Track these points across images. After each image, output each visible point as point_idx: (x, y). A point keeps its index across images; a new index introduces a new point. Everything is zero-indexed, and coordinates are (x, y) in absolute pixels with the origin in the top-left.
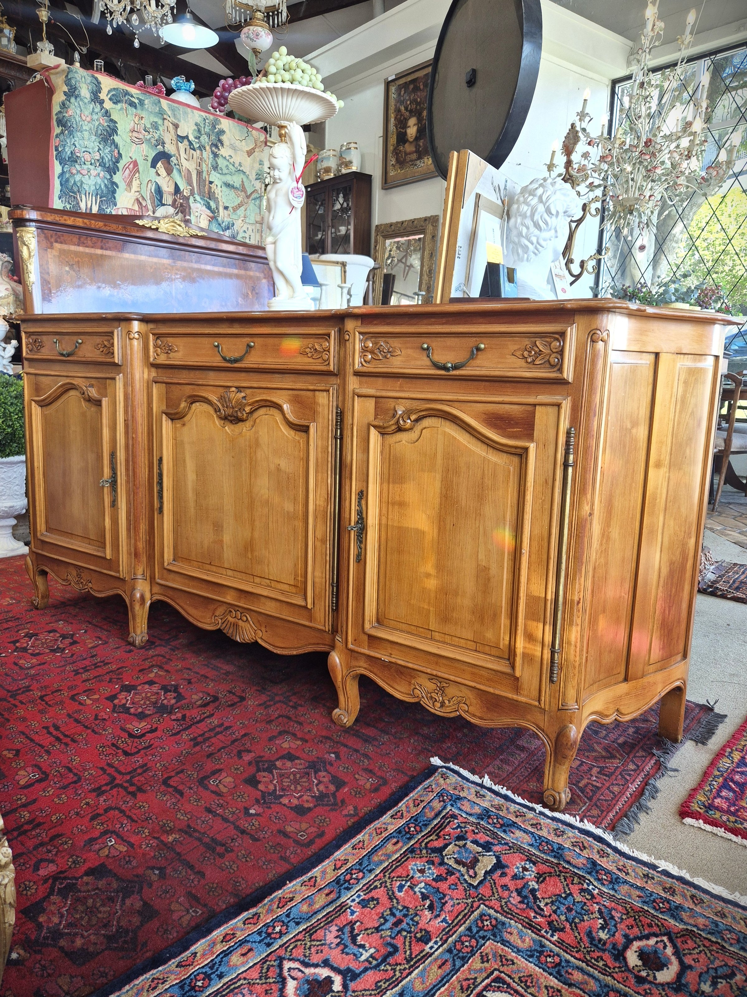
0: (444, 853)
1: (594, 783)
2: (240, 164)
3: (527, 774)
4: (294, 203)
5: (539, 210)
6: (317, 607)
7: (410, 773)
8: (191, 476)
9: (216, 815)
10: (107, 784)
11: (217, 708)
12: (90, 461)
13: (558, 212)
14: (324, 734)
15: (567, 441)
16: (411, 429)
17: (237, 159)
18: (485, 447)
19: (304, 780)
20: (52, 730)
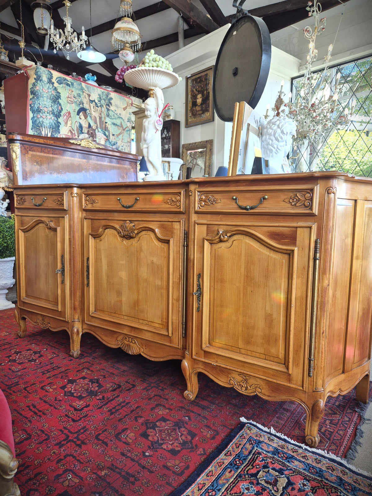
0: (258, 477)
1: (329, 429)
2: (120, 114)
3: (292, 425)
4: (157, 128)
5: (278, 132)
6: (174, 335)
7: (230, 427)
8: (104, 267)
9: (127, 457)
10: (64, 440)
11: (121, 392)
12: (50, 260)
13: (287, 133)
14: (180, 405)
15: (315, 246)
16: (227, 241)
17: (118, 112)
18: (269, 250)
19: (173, 433)
20: (32, 408)
